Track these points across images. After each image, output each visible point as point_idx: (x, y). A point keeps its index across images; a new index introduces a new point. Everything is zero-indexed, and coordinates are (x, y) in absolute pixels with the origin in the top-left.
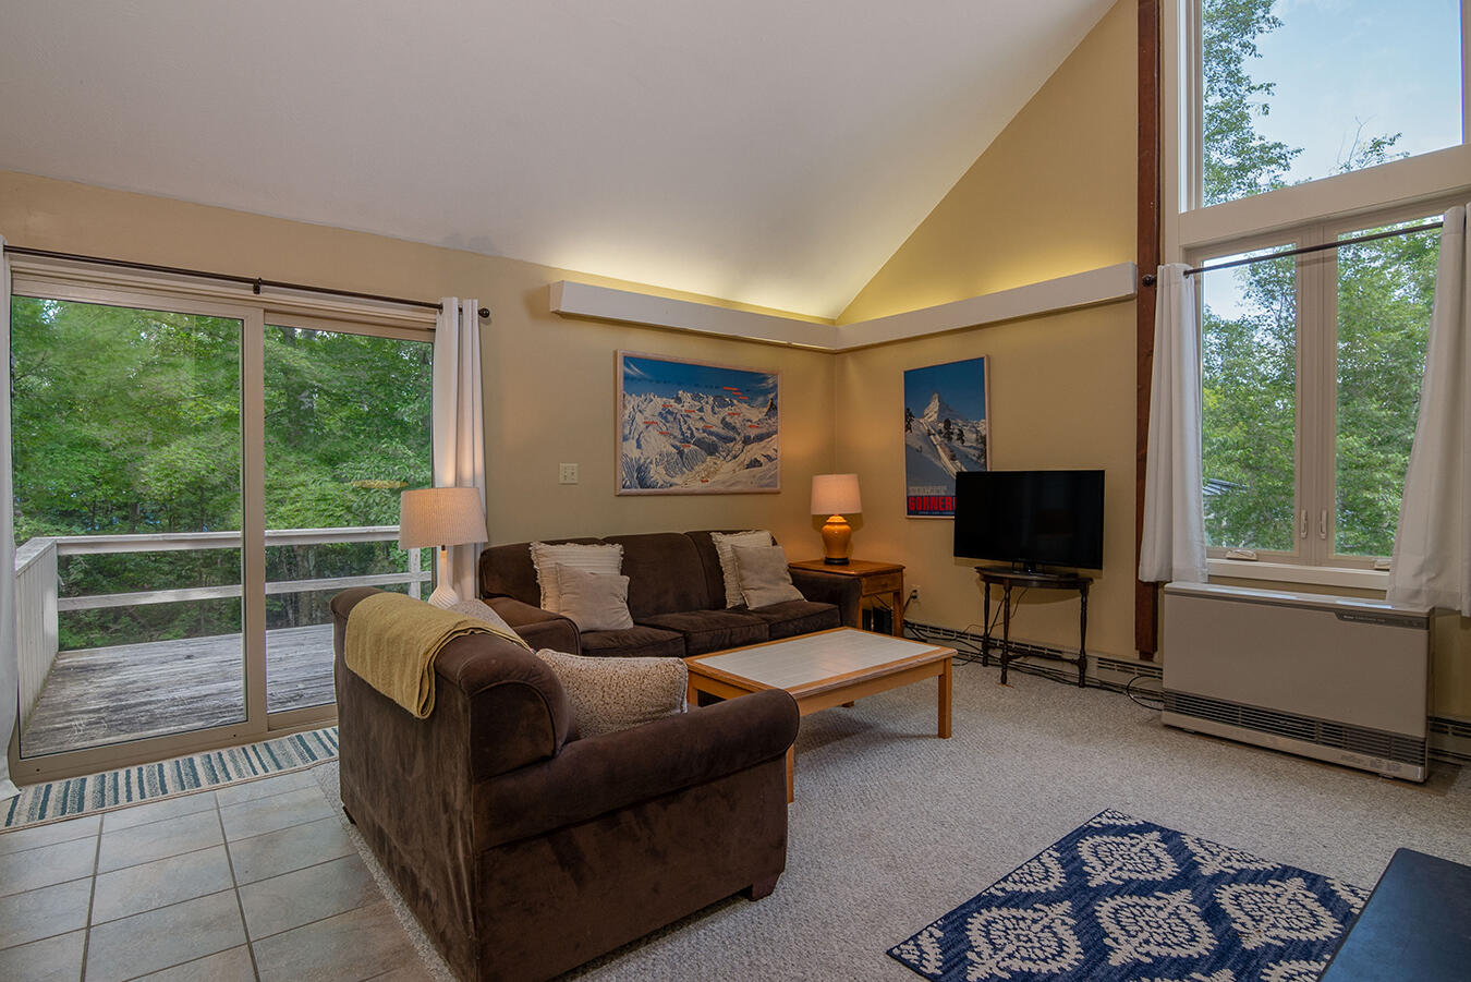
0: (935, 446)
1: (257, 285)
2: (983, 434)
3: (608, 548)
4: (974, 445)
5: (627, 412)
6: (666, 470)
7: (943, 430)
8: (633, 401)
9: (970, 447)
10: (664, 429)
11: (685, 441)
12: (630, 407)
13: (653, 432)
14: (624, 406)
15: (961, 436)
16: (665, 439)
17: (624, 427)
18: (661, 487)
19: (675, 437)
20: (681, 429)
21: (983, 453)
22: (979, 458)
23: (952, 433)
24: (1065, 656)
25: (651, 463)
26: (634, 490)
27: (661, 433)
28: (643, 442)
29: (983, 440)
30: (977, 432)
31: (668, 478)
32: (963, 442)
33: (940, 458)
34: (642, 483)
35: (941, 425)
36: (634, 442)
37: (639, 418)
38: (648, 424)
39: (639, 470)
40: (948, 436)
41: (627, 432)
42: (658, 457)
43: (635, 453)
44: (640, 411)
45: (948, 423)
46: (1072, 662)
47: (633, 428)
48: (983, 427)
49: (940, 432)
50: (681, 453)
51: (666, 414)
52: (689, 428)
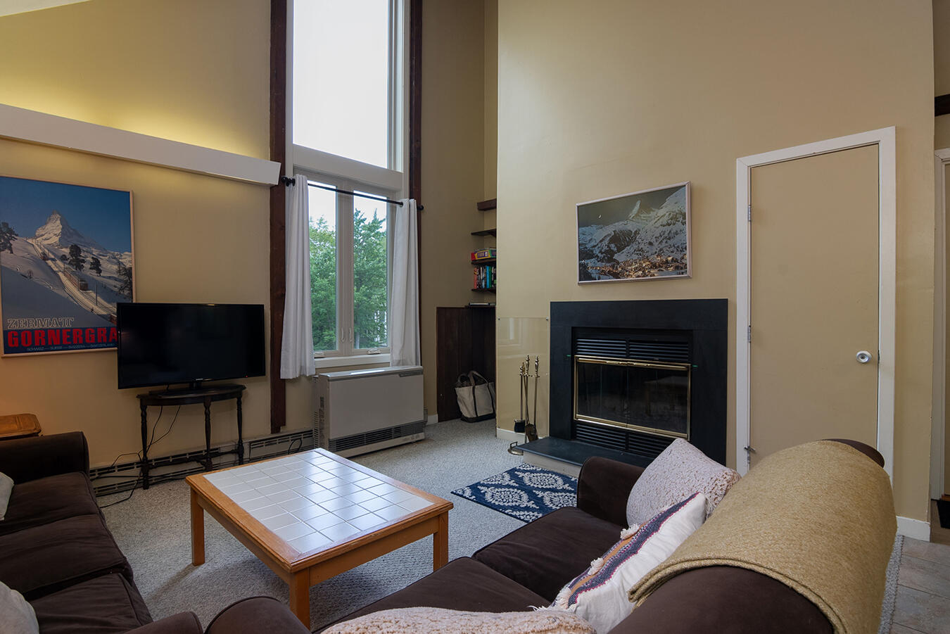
0: (54, 272)
2: (128, 266)
4: (116, 276)
7: (68, 256)
9: (110, 278)
15: (96, 265)
21: (129, 285)
22: (122, 289)
23: (83, 261)
24: (223, 450)
29: (128, 272)
30: (119, 263)
32: (99, 271)
33: (63, 286)
35: (66, 251)
40: (77, 263)
45: (76, 250)
46: (232, 452)
48: (127, 260)
49: (63, 258)
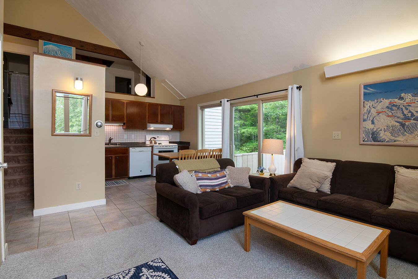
1: (257, 96)
3: (329, 164)
5: (366, 109)
6: (391, 133)
8: (369, 104)
10: (390, 114)
11: (407, 118)
12: (367, 107)
13: (383, 116)
14: (364, 107)
16: (391, 119)
17: (364, 115)
18: (388, 141)
19: (398, 117)
20: (403, 113)
25: (381, 130)
26: (369, 143)
27: (388, 116)
28: (375, 121)
31: (393, 138)
34: (375, 139)
36: (371, 122)
37: (373, 111)
38: (379, 113)
39: (373, 134)
41: (366, 117)
42: (386, 128)
43: (371, 126)
44: (373, 107)
47: (369, 115)
50: (403, 125)
51: (391, 107)
52: (410, 112)
